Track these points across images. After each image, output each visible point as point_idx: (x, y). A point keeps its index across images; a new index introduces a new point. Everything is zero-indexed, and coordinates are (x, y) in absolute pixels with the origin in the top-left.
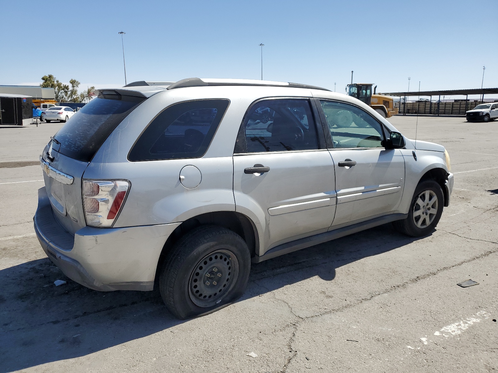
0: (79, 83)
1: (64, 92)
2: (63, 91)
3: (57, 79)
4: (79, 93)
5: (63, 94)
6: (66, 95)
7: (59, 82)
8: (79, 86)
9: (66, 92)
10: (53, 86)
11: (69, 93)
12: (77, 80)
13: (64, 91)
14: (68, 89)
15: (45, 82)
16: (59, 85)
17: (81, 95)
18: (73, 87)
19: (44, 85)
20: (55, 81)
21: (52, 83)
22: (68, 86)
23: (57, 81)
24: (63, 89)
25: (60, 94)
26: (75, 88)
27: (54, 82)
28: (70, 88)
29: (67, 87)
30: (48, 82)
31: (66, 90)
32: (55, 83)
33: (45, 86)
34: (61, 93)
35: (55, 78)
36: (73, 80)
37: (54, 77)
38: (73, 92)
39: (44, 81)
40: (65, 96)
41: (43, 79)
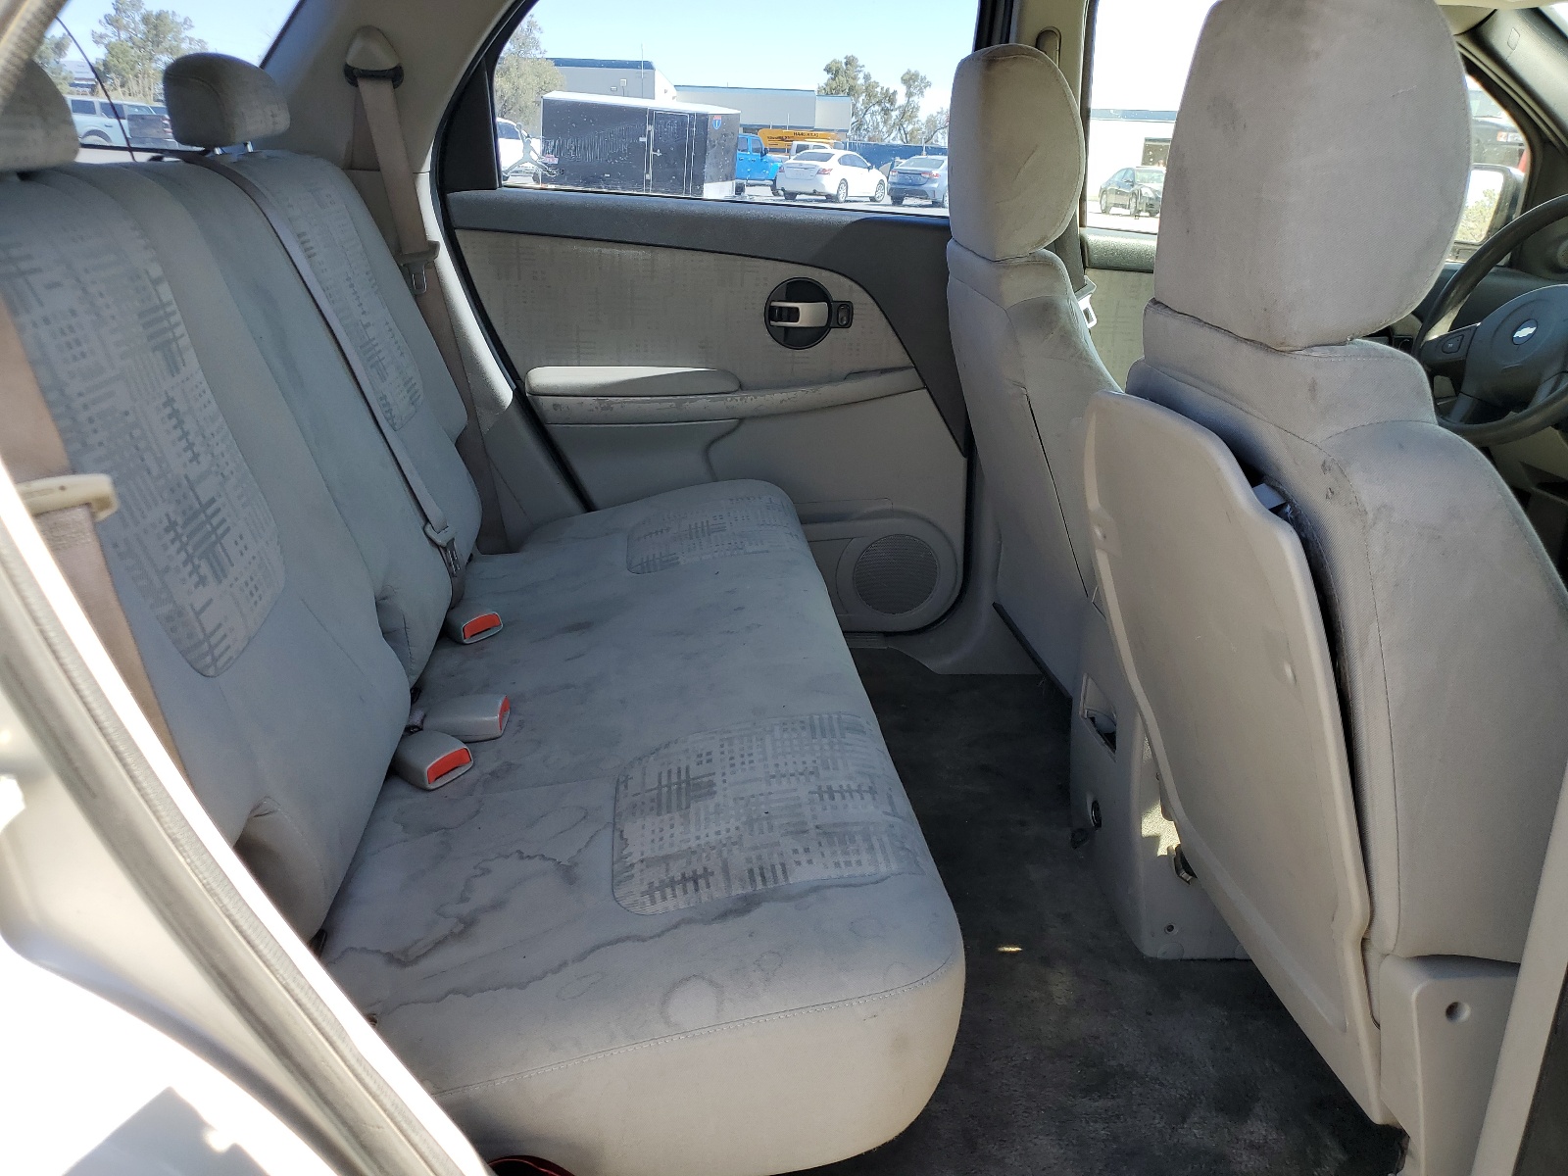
0: (928, 84)
1: (882, 110)
2: (877, 108)
3: (866, 70)
4: (922, 116)
5: (879, 117)
6: (885, 122)
7: (872, 80)
8: (927, 91)
9: (886, 112)
10: (852, 91)
11: (894, 114)
12: (922, 74)
13: (880, 108)
14: (892, 101)
15: (834, 79)
16: (869, 90)
17: (928, 122)
18: (909, 95)
19: (828, 89)
20: (861, 75)
21: (851, 82)
22: (895, 92)
23: (867, 77)
24: (879, 103)
25: (868, 117)
26: (915, 99)
27: (855, 78)
28: (901, 100)
29: (891, 98)
30: (842, 78)
31: (888, 105)
32: (861, 81)
33: (830, 91)
34: (873, 114)
35: (863, 66)
36: (913, 71)
37: (860, 63)
38: (908, 113)
39: (830, 75)
40: (881, 125)
41: (828, 70)
